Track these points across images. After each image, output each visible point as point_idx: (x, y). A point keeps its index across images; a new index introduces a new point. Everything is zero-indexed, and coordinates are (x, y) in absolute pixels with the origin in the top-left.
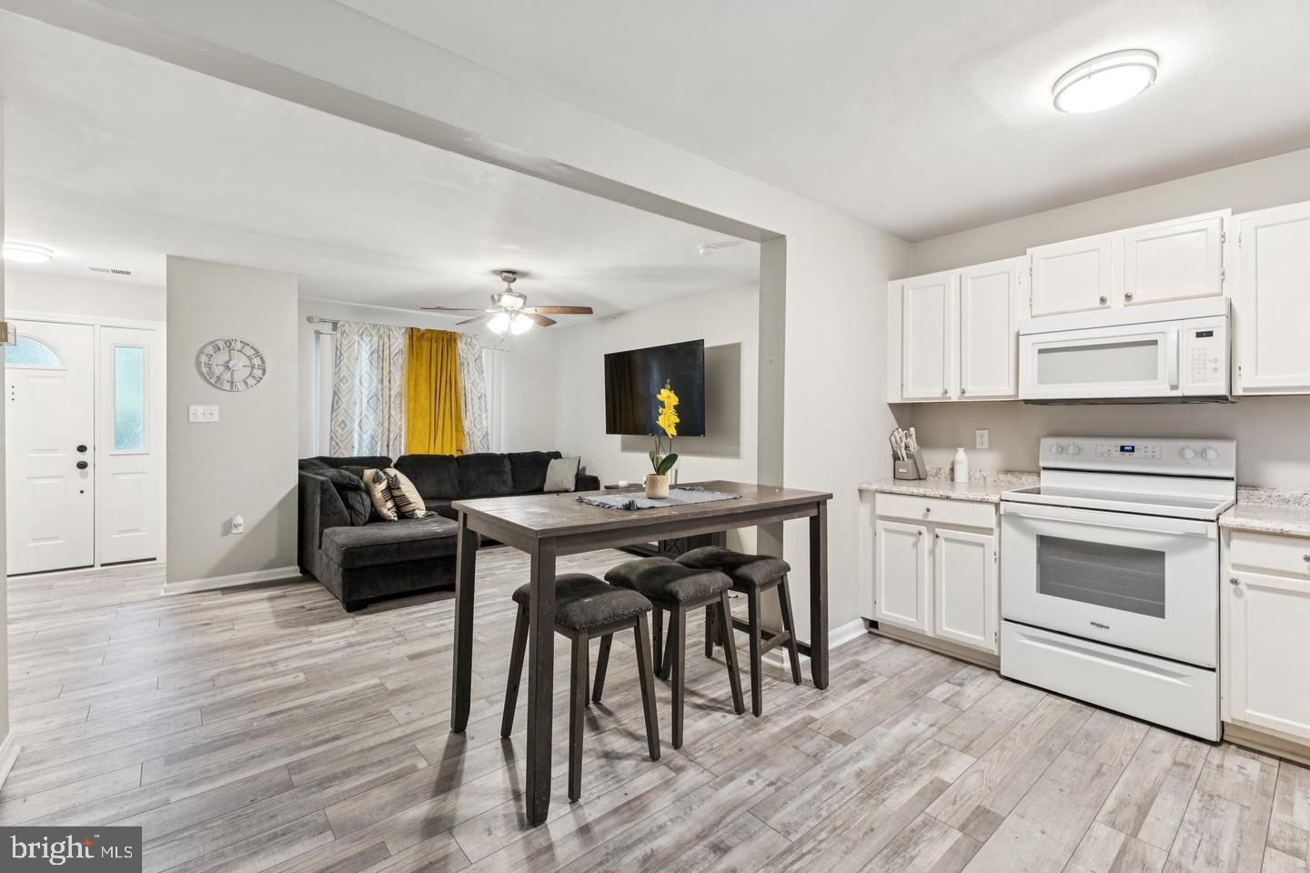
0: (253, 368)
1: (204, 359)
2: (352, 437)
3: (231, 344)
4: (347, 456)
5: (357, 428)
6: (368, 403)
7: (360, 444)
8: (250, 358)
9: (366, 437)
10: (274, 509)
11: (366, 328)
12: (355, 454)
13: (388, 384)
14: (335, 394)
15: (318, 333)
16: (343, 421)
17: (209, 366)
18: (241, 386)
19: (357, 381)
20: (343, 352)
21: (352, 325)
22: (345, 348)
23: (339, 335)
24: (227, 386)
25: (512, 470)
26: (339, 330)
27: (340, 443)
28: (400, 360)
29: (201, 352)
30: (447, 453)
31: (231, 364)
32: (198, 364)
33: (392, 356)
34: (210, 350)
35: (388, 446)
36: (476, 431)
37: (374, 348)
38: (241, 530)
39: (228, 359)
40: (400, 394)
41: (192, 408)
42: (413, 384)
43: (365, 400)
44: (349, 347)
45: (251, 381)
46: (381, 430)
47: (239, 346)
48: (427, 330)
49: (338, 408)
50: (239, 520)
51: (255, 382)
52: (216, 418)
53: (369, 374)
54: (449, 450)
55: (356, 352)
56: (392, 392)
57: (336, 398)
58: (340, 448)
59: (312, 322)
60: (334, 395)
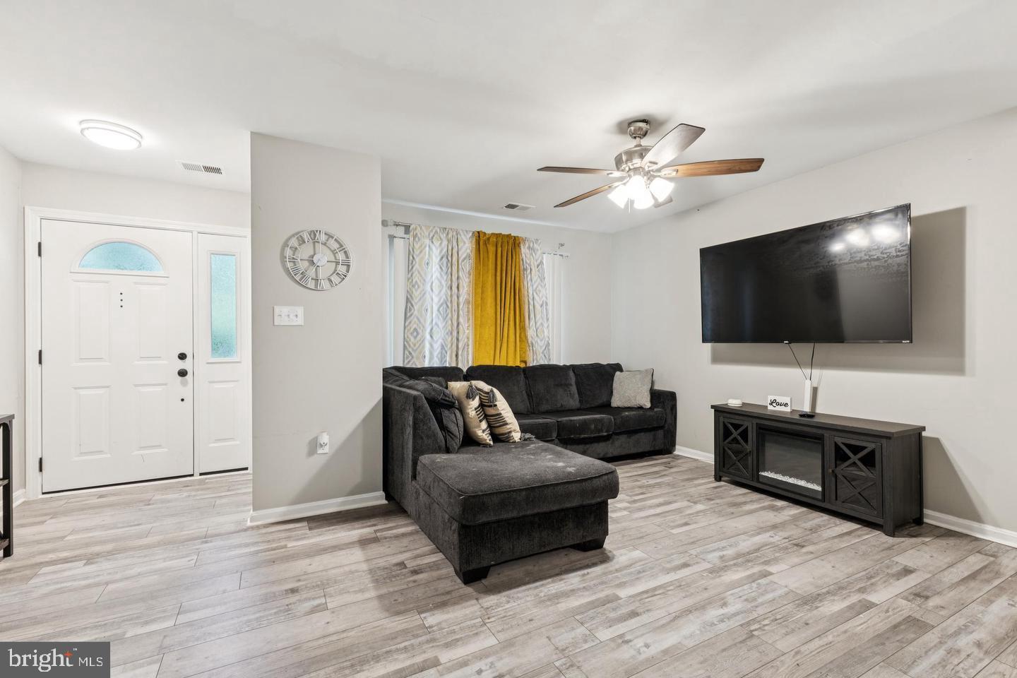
0: (337, 263)
1: (288, 252)
2: (424, 347)
3: (315, 235)
4: (419, 366)
5: (428, 337)
6: (438, 310)
7: (431, 354)
8: (334, 252)
9: (437, 346)
10: (359, 426)
11: (436, 232)
12: (426, 365)
13: (456, 291)
14: (408, 300)
15: (392, 237)
16: (415, 329)
17: (293, 261)
18: (325, 284)
19: (428, 288)
20: (415, 256)
21: (423, 228)
22: (417, 252)
23: (412, 239)
24: (311, 284)
25: (577, 384)
26: (411, 233)
27: (413, 353)
28: (467, 266)
29: (286, 245)
30: (511, 364)
31: (315, 259)
32: (283, 257)
33: (460, 262)
34: (294, 242)
35: (457, 356)
36: (539, 341)
37: (443, 252)
38: (326, 449)
39: (312, 254)
40: (468, 302)
41: (277, 309)
42: (480, 290)
43: (435, 308)
44: (421, 252)
45: (335, 279)
46: (450, 339)
47: (323, 238)
48: (492, 234)
49: (411, 315)
50: (325, 438)
51: (340, 280)
52: (300, 321)
53: (438, 280)
54: (514, 361)
55: (427, 256)
56: (461, 299)
57: (409, 305)
58: (413, 357)
59: (387, 226)
60: (407, 302)
